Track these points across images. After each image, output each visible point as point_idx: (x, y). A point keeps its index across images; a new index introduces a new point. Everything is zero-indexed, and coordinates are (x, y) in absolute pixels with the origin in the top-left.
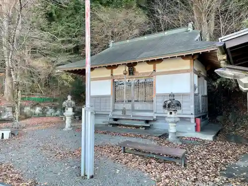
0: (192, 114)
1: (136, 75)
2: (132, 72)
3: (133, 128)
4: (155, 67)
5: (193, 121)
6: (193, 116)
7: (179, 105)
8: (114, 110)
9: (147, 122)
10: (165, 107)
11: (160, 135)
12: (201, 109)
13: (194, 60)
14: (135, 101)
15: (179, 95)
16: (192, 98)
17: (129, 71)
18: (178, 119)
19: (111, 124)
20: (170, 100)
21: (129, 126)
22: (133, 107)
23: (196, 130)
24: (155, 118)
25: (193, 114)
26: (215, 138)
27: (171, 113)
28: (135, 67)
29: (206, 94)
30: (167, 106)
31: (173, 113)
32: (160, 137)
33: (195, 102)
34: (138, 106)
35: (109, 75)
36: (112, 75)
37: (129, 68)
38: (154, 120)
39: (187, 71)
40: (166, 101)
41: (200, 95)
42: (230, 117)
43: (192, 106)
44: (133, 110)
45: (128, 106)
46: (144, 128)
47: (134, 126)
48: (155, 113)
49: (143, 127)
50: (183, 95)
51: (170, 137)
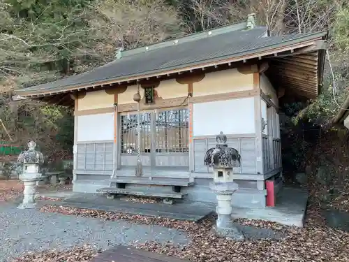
0: (259, 173)
1: (158, 104)
2: (150, 98)
3: (153, 201)
4: (190, 89)
5: (261, 186)
6: (262, 178)
7: (235, 156)
8: (120, 168)
9: (178, 189)
10: (208, 161)
11: (201, 217)
12: (272, 162)
13: (260, 74)
14: (157, 150)
15: (235, 138)
16: (259, 143)
17: (146, 96)
18: (235, 187)
19: (112, 194)
20: (219, 147)
21: (144, 198)
22: (153, 161)
23: (268, 204)
24: (192, 180)
25: (261, 172)
26: (305, 221)
27: (220, 174)
28: (156, 89)
29: (278, 137)
30: (213, 160)
31: (225, 174)
32: (199, 222)
33: (263, 150)
34: (162, 160)
35: (112, 105)
36: (116, 104)
37: (146, 91)
38: (191, 186)
39: (249, 94)
40: (212, 150)
41: (270, 139)
42: (318, 175)
43: (260, 159)
44: (153, 166)
45: (145, 160)
46: (171, 202)
47: (153, 198)
48: (192, 171)
49: (170, 199)
50: (242, 138)
51: (219, 223)
